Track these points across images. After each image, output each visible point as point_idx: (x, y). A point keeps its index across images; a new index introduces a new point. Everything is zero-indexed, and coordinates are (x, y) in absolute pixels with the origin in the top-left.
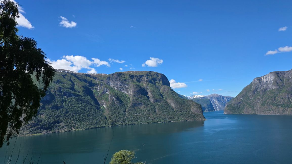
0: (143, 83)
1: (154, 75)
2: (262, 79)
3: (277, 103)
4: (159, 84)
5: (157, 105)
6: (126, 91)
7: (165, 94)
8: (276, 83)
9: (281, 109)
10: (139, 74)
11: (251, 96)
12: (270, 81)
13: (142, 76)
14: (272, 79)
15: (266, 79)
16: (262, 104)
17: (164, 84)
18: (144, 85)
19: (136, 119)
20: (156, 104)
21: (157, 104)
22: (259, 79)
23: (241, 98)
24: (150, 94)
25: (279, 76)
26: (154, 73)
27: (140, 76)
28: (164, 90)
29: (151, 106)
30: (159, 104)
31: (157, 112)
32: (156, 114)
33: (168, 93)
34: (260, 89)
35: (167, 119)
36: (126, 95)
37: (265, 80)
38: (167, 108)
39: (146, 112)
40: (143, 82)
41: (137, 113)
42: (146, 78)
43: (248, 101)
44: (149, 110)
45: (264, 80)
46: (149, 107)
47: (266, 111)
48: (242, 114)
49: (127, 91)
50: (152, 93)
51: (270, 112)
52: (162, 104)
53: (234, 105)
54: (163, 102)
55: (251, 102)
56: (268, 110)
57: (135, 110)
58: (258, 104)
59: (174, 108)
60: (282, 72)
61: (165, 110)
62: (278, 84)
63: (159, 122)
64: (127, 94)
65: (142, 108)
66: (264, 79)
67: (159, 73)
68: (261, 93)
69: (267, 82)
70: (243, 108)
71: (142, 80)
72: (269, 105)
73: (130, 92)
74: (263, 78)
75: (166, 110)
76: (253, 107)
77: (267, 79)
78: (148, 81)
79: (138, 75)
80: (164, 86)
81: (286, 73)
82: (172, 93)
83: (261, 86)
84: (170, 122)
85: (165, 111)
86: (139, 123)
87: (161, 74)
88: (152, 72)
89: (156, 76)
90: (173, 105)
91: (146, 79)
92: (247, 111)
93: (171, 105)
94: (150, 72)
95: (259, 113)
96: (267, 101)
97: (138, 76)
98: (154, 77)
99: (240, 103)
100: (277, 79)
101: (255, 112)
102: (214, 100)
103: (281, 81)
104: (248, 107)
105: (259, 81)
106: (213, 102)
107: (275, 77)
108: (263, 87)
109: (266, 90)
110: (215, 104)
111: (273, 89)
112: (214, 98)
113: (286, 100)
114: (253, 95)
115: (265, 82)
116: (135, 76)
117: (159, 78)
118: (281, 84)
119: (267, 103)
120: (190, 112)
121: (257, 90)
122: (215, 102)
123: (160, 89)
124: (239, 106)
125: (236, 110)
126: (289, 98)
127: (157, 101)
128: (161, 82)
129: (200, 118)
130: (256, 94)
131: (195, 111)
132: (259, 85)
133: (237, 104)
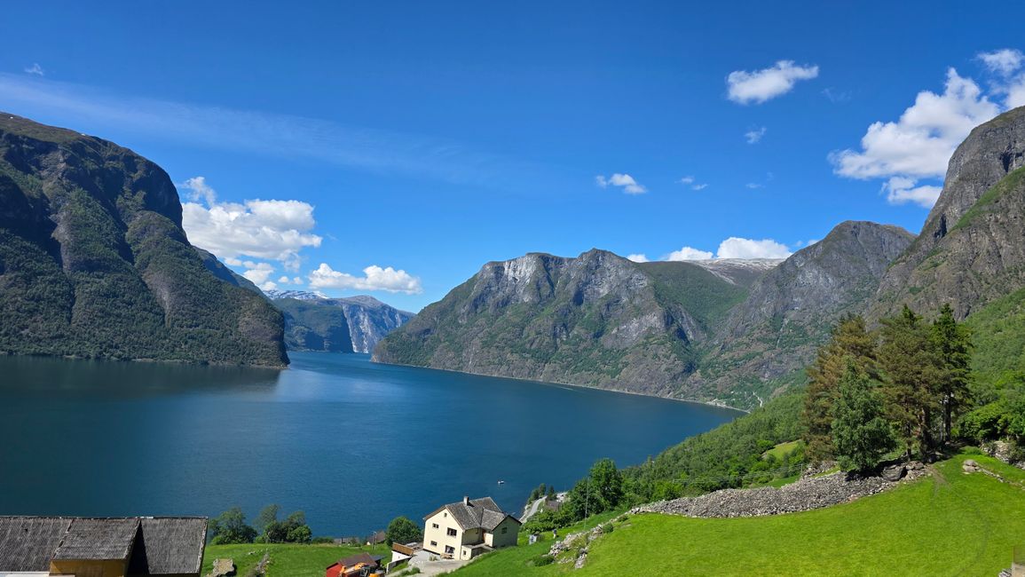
0: (41, 178)
1: (112, 158)
2: (506, 269)
3: (524, 344)
4: (129, 203)
5: (88, 283)
7: (143, 248)
8: (537, 286)
9: (529, 363)
10: (29, 135)
11: (464, 314)
12: (523, 278)
14: (528, 274)
15: (515, 271)
16: (486, 342)
17: (149, 205)
18: (48, 187)
20: (81, 276)
21: (88, 279)
22: (498, 269)
24: (61, 233)
25: (547, 269)
26: (117, 148)
27: (31, 141)
28: (144, 231)
29: (51, 282)
30: (98, 280)
31: (77, 313)
32: (69, 319)
33: (159, 247)
35: (117, 347)
37: (511, 274)
38: (131, 304)
39: (16, 302)
40: (44, 173)
42: (61, 159)
43: (452, 328)
44: (32, 299)
45: (508, 271)
46: (39, 287)
47: (490, 363)
50: (75, 227)
51: (499, 370)
52: (114, 285)
54: (119, 275)
55: (459, 333)
56: (496, 361)
58: (477, 341)
59: (167, 308)
61: (117, 311)
62: (539, 289)
63: (73, 356)
66: (510, 270)
67: (138, 157)
68: (490, 311)
69: (515, 279)
70: (432, 349)
71: (44, 163)
72: (503, 349)
74: (509, 267)
75: (124, 312)
76: (459, 350)
77: (517, 273)
78: (68, 175)
79: (24, 137)
80: (148, 213)
82: (178, 249)
83: (499, 288)
84: (127, 359)
85: (118, 316)
87: (150, 166)
88: (105, 143)
89: (120, 165)
90: (165, 296)
91: (63, 165)
92: (441, 359)
93: (160, 293)
94: (97, 143)
95: (471, 368)
97: (22, 142)
98: (109, 164)
99: (427, 331)
100: (540, 275)
101: (461, 364)
102: (362, 317)
103: (547, 284)
104: (448, 346)
105: (496, 273)
106: (357, 323)
107: (538, 268)
108: (500, 293)
109: (506, 304)
110: (360, 330)
111: (523, 303)
112: (362, 309)
113: (547, 340)
114: (469, 313)
115: (510, 279)
116: (4, 135)
117: (136, 176)
118: (546, 291)
119: (497, 340)
120: (231, 335)
121: (483, 301)
122: (363, 325)
123: (129, 225)
124: (424, 340)
125: (412, 352)
126: (555, 335)
127: (91, 266)
128: (140, 196)
129: (265, 359)
130: (479, 310)
131: (254, 332)
132: (493, 284)
133: (418, 335)
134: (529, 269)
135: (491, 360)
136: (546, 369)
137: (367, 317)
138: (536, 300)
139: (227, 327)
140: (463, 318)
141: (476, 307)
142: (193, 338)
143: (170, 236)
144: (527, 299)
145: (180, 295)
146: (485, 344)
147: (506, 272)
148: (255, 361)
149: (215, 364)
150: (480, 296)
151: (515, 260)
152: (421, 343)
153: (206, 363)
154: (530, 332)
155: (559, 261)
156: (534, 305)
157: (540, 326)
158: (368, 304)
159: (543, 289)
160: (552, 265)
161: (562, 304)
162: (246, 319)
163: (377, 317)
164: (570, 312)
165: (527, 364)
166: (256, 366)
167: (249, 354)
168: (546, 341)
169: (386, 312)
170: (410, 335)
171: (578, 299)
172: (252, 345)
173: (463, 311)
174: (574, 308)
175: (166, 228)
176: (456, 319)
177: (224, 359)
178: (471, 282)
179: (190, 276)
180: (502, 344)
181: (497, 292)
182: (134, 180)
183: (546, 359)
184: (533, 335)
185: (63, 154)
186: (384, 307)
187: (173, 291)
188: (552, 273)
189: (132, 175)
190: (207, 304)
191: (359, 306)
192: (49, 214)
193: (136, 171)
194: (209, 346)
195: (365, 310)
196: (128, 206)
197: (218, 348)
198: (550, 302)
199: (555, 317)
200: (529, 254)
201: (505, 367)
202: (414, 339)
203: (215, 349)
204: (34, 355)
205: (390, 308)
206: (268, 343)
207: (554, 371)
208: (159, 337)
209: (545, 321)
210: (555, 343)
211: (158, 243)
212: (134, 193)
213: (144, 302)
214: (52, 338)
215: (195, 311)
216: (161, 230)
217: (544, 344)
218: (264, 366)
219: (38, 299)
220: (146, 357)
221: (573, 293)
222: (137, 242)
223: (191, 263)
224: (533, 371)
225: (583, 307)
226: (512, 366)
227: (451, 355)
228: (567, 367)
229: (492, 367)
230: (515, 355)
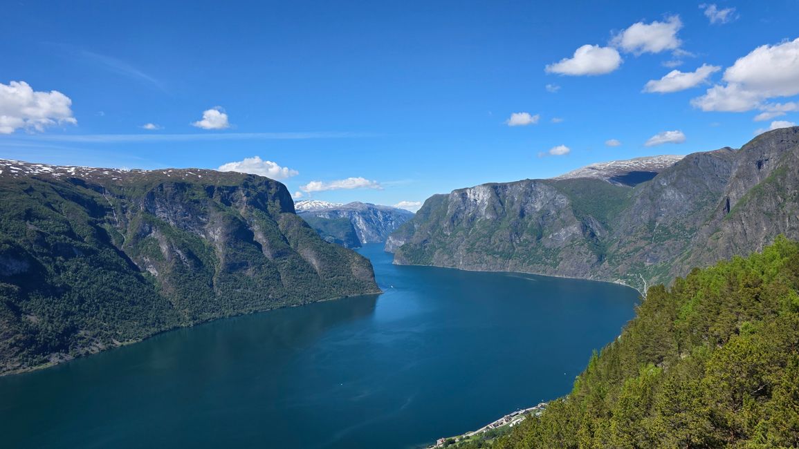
3: (493, 248)
8: (493, 208)
9: (500, 261)
10: (225, 184)
12: (482, 201)
14: (485, 199)
15: (474, 195)
18: (242, 211)
19: (242, 302)
20: (278, 261)
21: (281, 261)
22: (463, 194)
25: (497, 194)
29: (269, 267)
32: (283, 285)
33: (300, 233)
37: (472, 197)
39: (259, 283)
43: (441, 238)
47: (474, 263)
48: (431, 265)
49: (203, 229)
51: (481, 267)
55: (447, 242)
56: (478, 261)
58: (461, 247)
62: (495, 209)
65: (249, 273)
66: (471, 195)
68: (464, 225)
69: (476, 200)
70: (432, 254)
72: (481, 253)
73: (211, 233)
74: (470, 193)
76: (451, 254)
77: (477, 196)
83: (466, 208)
92: (439, 260)
100: (495, 200)
101: (455, 264)
103: (499, 204)
104: (442, 251)
105: (463, 197)
107: (492, 195)
108: (468, 211)
109: (474, 219)
111: (486, 220)
113: (507, 245)
114: (450, 227)
115: (472, 200)
118: (500, 211)
119: (476, 247)
121: (457, 217)
123: (278, 222)
124: (425, 247)
125: (419, 256)
126: (512, 240)
127: (279, 254)
130: (456, 224)
132: (462, 205)
133: (421, 245)
134: (486, 196)
135: (475, 261)
136: (510, 263)
137: (361, 218)
138: (495, 217)
139: (348, 274)
140: (446, 230)
142: (335, 284)
144: (488, 217)
146: (468, 250)
147: (469, 196)
150: (455, 214)
151: (473, 188)
152: (423, 249)
154: (495, 240)
155: (504, 186)
156: (494, 221)
157: (501, 235)
159: (497, 209)
160: (500, 190)
161: (513, 219)
162: (355, 268)
163: (367, 216)
164: (518, 223)
165: (498, 261)
170: (416, 245)
171: (522, 214)
173: (445, 225)
174: (520, 220)
176: (442, 231)
179: (321, 249)
180: (479, 250)
181: (465, 210)
183: (509, 257)
184: (498, 242)
188: (501, 196)
194: (344, 286)
196: (275, 211)
198: (504, 218)
199: (510, 229)
201: (484, 265)
202: (418, 247)
207: (516, 264)
209: (503, 232)
210: (513, 246)
211: (298, 231)
212: (274, 202)
214: (282, 298)
217: (506, 247)
221: (518, 211)
224: (503, 266)
225: (526, 219)
226: (489, 264)
227: (446, 257)
228: (524, 261)
229: (476, 265)
230: (489, 256)
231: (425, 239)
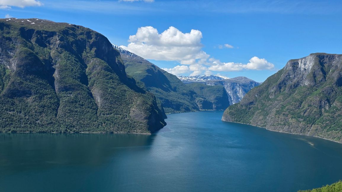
0: (50, 49)
1: (81, 34)
2: (300, 64)
3: (300, 112)
4: (88, 55)
5: (65, 97)
6: (7, 61)
7: (92, 78)
10: (45, 30)
11: (272, 92)
13: (53, 34)
15: (305, 64)
16: (278, 111)
18: (53, 53)
19: (7, 123)
20: (62, 94)
21: (65, 95)
22: (294, 64)
23: (256, 96)
24: (56, 75)
25: (322, 63)
26: (83, 28)
27: (46, 32)
28: (93, 68)
29: (50, 98)
30: (69, 95)
31: (60, 112)
32: (56, 115)
33: (99, 75)
34: (292, 81)
35: (74, 127)
36: (7, 70)
37: (303, 66)
38: (83, 105)
39: (35, 109)
40: (52, 46)
41: (14, 110)
42: (58, 39)
43: (265, 101)
44: (42, 107)
45: (301, 66)
46: (46, 101)
47: (279, 124)
48: (248, 124)
49: (9, 62)
50: (61, 71)
51: (283, 128)
52: (76, 97)
53: (241, 105)
54: (79, 92)
56: (282, 123)
57: (13, 104)
59: (99, 105)
60: (330, 55)
61: (76, 110)
62: (315, 77)
63: (55, 132)
64: (7, 68)
65: (30, 100)
66: (302, 64)
67: (93, 31)
69: (305, 69)
71: (52, 41)
72: (287, 115)
73: (13, 65)
74: (301, 62)
75: (78, 109)
77: (306, 66)
78: (62, 46)
79: (43, 31)
80: (95, 59)
81: (337, 58)
83: (295, 76)
84: (77, 132)
85: (76, 112)
86: (10, 130)
87: (98, 35)
88: (78, 27)
89: (84, 37)
90: (99, 100)
91: (59, 42)
92: (255, 120)
93: (97, 99)
94: (74, 28)
96: (287, 107)
97: (43, 33)
98: (80, 37)
99: (252, 103)
100: (316, 68)
101: (266, 124)
102: (238, 89)
103: (321, 73)
104: (260, 112)
105: (293, 67)
106: (235, 92)
107: (315, 63)
108: (296, 79)
109: (297, 86)
110: (237, 96)
111: (305, 86)
112: (238, 85)
114: (276, 92)
115: (302, 69)
116: (35, 32)
117: (92, 41)
118: (319, 77)
119: (284, 110)
120: (126, 117)
121: (285, 84)
122: (239, 93)
123: (88, 65)
124: (250, 108)
125: (242, 115)
126: (321, 107)
127: (66, 89)
128: (93, 51)
129: (140, 129)
130: (282, 90)
131: (136, 116)
132: (291, 73)
133: (246, 106)
134: (311, 64)
135: (280, 123)
136: (312, 128)
137: (241, 89)
138: (312, 84)
139: (125, 114)
140: (272, 95)
141: (280, 88)
142: (108, 120)
143: (104, 69)
144: (307, 83)
145: (104, 99)
146: (278, 113)
147: (299, 66)
148: (135, 130)
149: (116, 133)
150: (283, 81)
151: (305, 58)
152: (248, 110)
153: (112, 133)
154: (305, 105)
155: (332, 57)
156: (311, 87)
157: (311, 101)
158: (243, 82)
159: (318, 76)
160: (326, 60)
161: (328, 86)
162: (133, 109)
163: (247, 88)
164: (333, 91)
165: (301, 125)
166: (136, 133)
167: (133, 127)
168: (314, 110)
169: (253, 85)
170: (242, 106)
172: (135, 122)
173: (272, 91)
174: (336, 89)
175: (102, 66)
176: (268, 96)
177: (121, 130)
178: (280, 72)
179: (110, 89)
180: (287, 113)
181: (294, 78)
182: (91, 43)
183: (313, 122)
184: (306, 107)
185: (58, 37)
186: (252, 82)
187: (101, 97)
188: (326, 65)
189: (90, 41)
190: (116, 102)
191: (236, 83)
192: (53, 65)
193: (91, 38)
194: (115, 124)
195: (240, 85)
196: (88, 57)
197: (119, 125)
198: (322, 84)
199: (321, 95)
200: (311, 54)
201: (287, 127)
202: (244, 108)
203: (117, 125)
204: (40, 132)
205: (255, 83)
206: (142, 121)
207: (316, 130)
208: (93, 121)
209: (314, 98)
210: (321, 111)
211: (98, 74)
212: (91, 49)
213: (89, 104)
214: (48, 124)
215: (111, 107)
216: (100, 67)
217: (313, 112)
218: (139, 133)
219: (43, 107)
220: (86, 131)
221: (336, 79)
222: (90, 73)
223: (113, 82)
224: (303, 130)
226: (291, 126)
227: (261, 117)
228: (325, 127)
229: (280, 126)
230: (293, 119)
231: (251, 101)
